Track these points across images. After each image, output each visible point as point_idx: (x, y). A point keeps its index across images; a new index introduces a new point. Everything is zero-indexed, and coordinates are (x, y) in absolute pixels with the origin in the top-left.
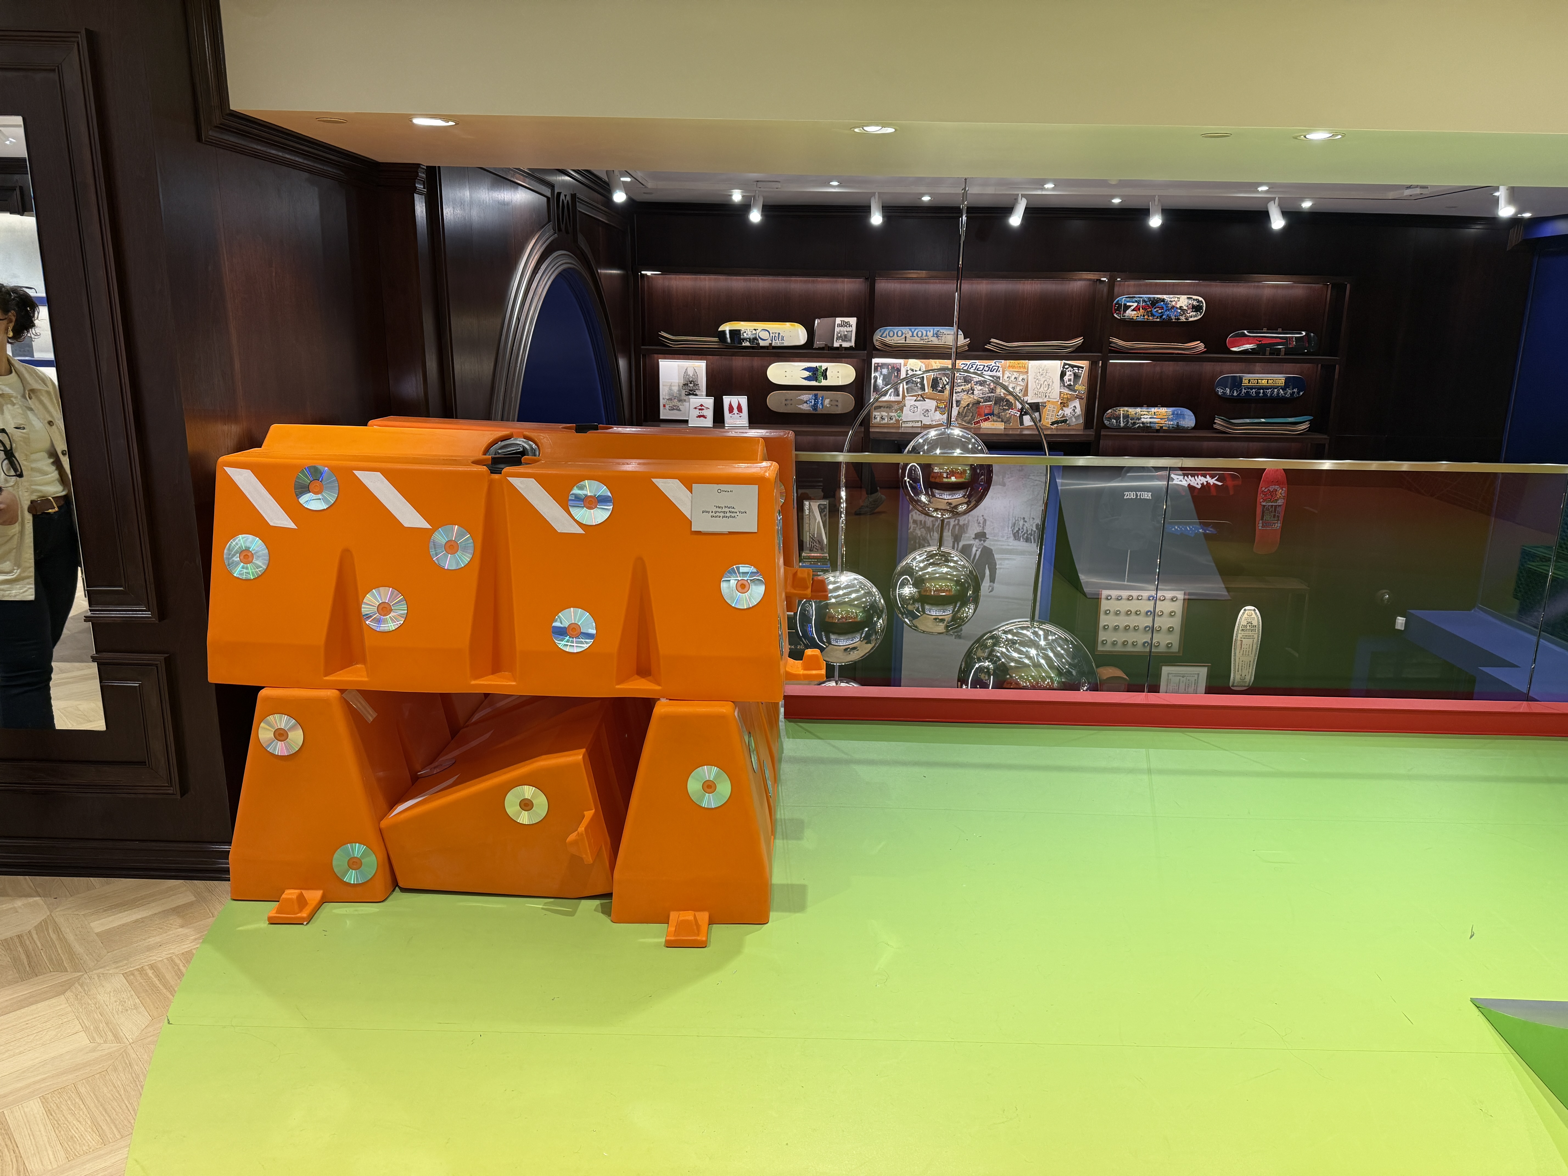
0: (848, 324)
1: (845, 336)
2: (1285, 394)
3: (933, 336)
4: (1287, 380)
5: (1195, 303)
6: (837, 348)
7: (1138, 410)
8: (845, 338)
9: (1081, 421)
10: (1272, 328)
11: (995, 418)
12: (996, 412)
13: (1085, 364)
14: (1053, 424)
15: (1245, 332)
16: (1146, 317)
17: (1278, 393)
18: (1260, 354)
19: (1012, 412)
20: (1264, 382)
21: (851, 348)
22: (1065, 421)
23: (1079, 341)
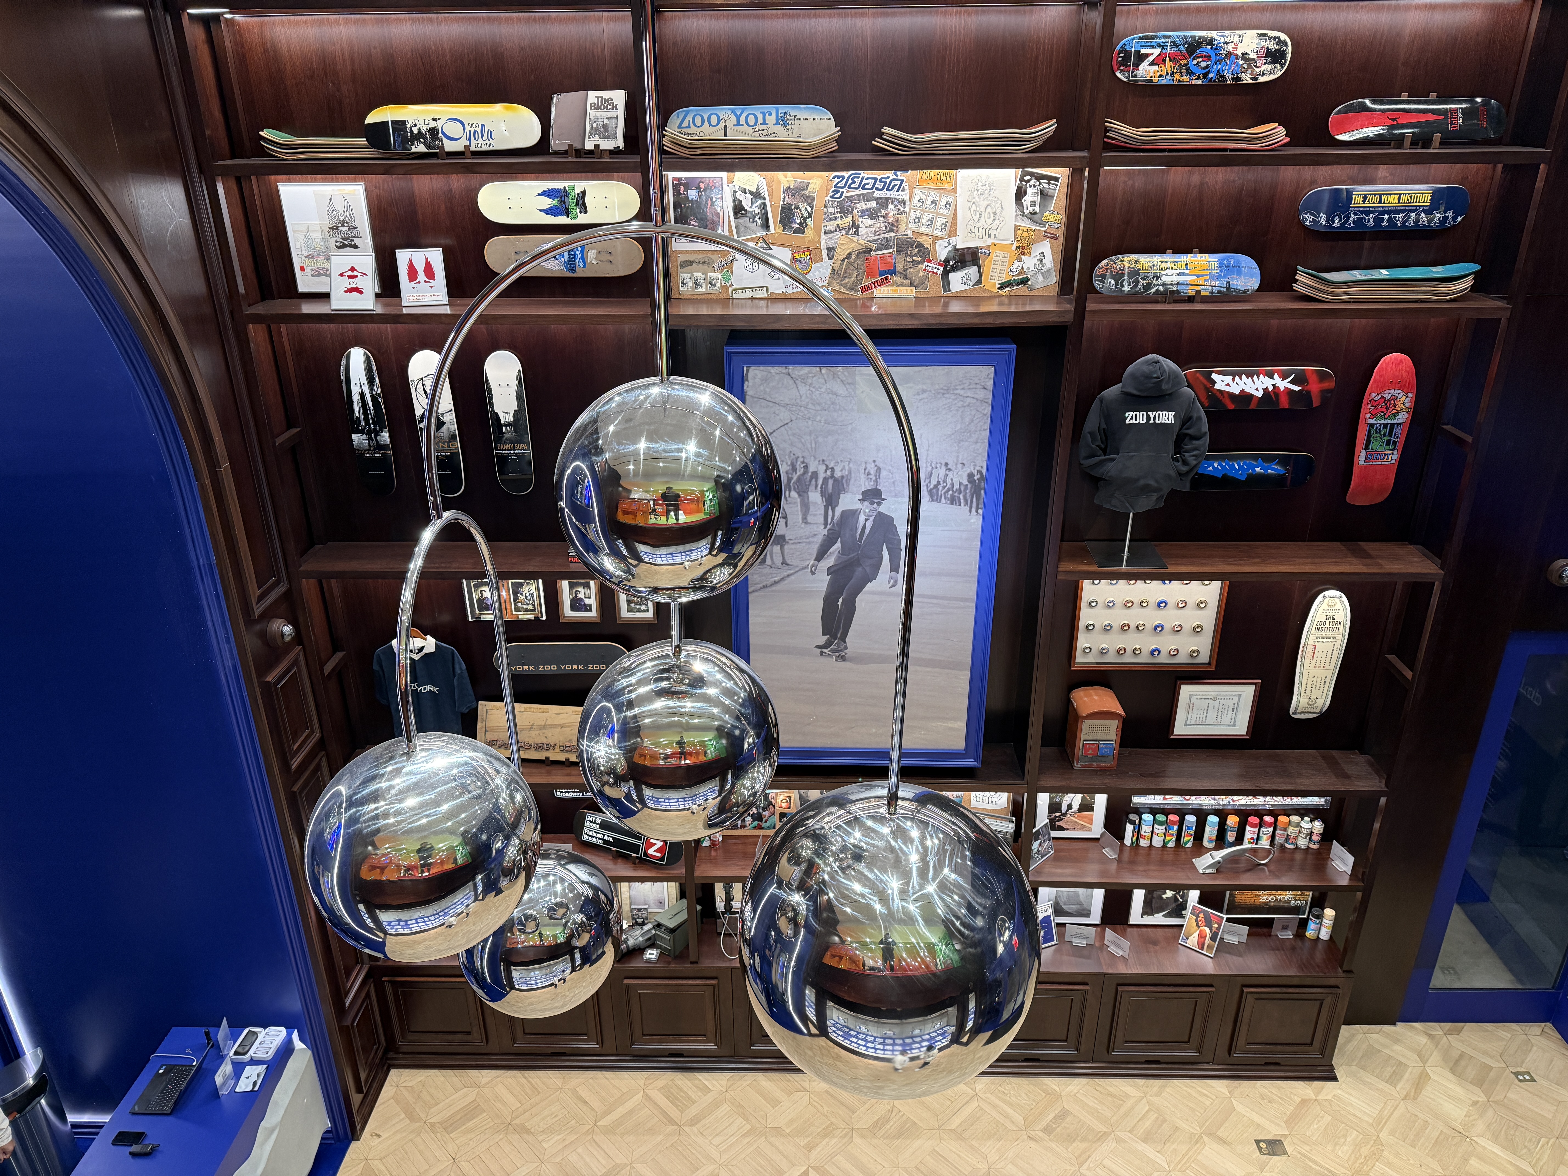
0: (609, 104)
1: (605, 127)
2: (1430, 221)
3: (777, 124)
4: (1437, 195)
5: (1273, 46)
6: (591, 152)
7: (1156, 258)
8: (605, 132)
9: (1054, 279)
10: (1418, 93)
11: (898, 279)
12: (900, 267)
13: (1062, 173)
14: (1002, 287)
15: (1367, 101)
16: (1177, 76)
17: (1417, 221)
18: (1389, 144)
19: (931, 266)
20: (1393, 200)
21: (615, 152)
22: (1024, 281)
23: (1049, 127)
